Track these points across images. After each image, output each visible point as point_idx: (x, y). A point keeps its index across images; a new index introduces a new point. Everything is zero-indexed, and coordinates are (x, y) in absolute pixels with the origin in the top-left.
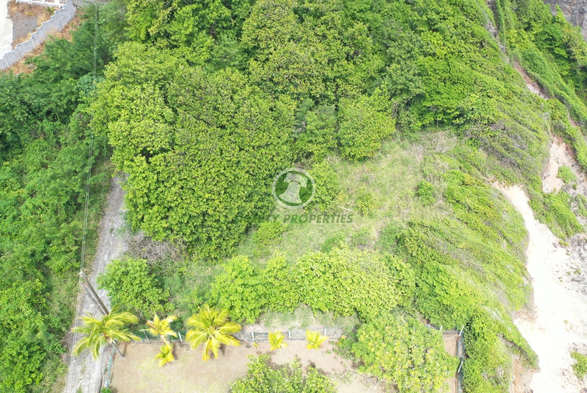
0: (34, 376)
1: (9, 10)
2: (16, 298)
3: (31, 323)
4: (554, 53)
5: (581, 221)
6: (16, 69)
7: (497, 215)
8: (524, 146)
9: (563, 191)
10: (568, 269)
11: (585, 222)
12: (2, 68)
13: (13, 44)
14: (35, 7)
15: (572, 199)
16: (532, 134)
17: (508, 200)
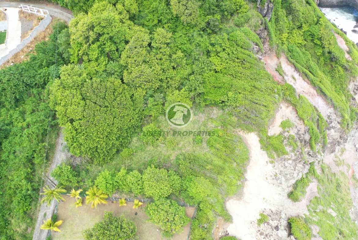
0: (27, 207)
1: (19, 15)
2: (20, 176)
3: (26, 187)
4: (314, 42)
5: (288, 149)
6: (22, 53)
7: (232, 151)
8: (257, 115)
9: (281, 134)
10: (271, 174)
11: (291, 149)
12: (16, 52)
13: (21, 37)
14: (32, 15)
15: (285, 138)
16: (263, 109)
17: (245, 141)
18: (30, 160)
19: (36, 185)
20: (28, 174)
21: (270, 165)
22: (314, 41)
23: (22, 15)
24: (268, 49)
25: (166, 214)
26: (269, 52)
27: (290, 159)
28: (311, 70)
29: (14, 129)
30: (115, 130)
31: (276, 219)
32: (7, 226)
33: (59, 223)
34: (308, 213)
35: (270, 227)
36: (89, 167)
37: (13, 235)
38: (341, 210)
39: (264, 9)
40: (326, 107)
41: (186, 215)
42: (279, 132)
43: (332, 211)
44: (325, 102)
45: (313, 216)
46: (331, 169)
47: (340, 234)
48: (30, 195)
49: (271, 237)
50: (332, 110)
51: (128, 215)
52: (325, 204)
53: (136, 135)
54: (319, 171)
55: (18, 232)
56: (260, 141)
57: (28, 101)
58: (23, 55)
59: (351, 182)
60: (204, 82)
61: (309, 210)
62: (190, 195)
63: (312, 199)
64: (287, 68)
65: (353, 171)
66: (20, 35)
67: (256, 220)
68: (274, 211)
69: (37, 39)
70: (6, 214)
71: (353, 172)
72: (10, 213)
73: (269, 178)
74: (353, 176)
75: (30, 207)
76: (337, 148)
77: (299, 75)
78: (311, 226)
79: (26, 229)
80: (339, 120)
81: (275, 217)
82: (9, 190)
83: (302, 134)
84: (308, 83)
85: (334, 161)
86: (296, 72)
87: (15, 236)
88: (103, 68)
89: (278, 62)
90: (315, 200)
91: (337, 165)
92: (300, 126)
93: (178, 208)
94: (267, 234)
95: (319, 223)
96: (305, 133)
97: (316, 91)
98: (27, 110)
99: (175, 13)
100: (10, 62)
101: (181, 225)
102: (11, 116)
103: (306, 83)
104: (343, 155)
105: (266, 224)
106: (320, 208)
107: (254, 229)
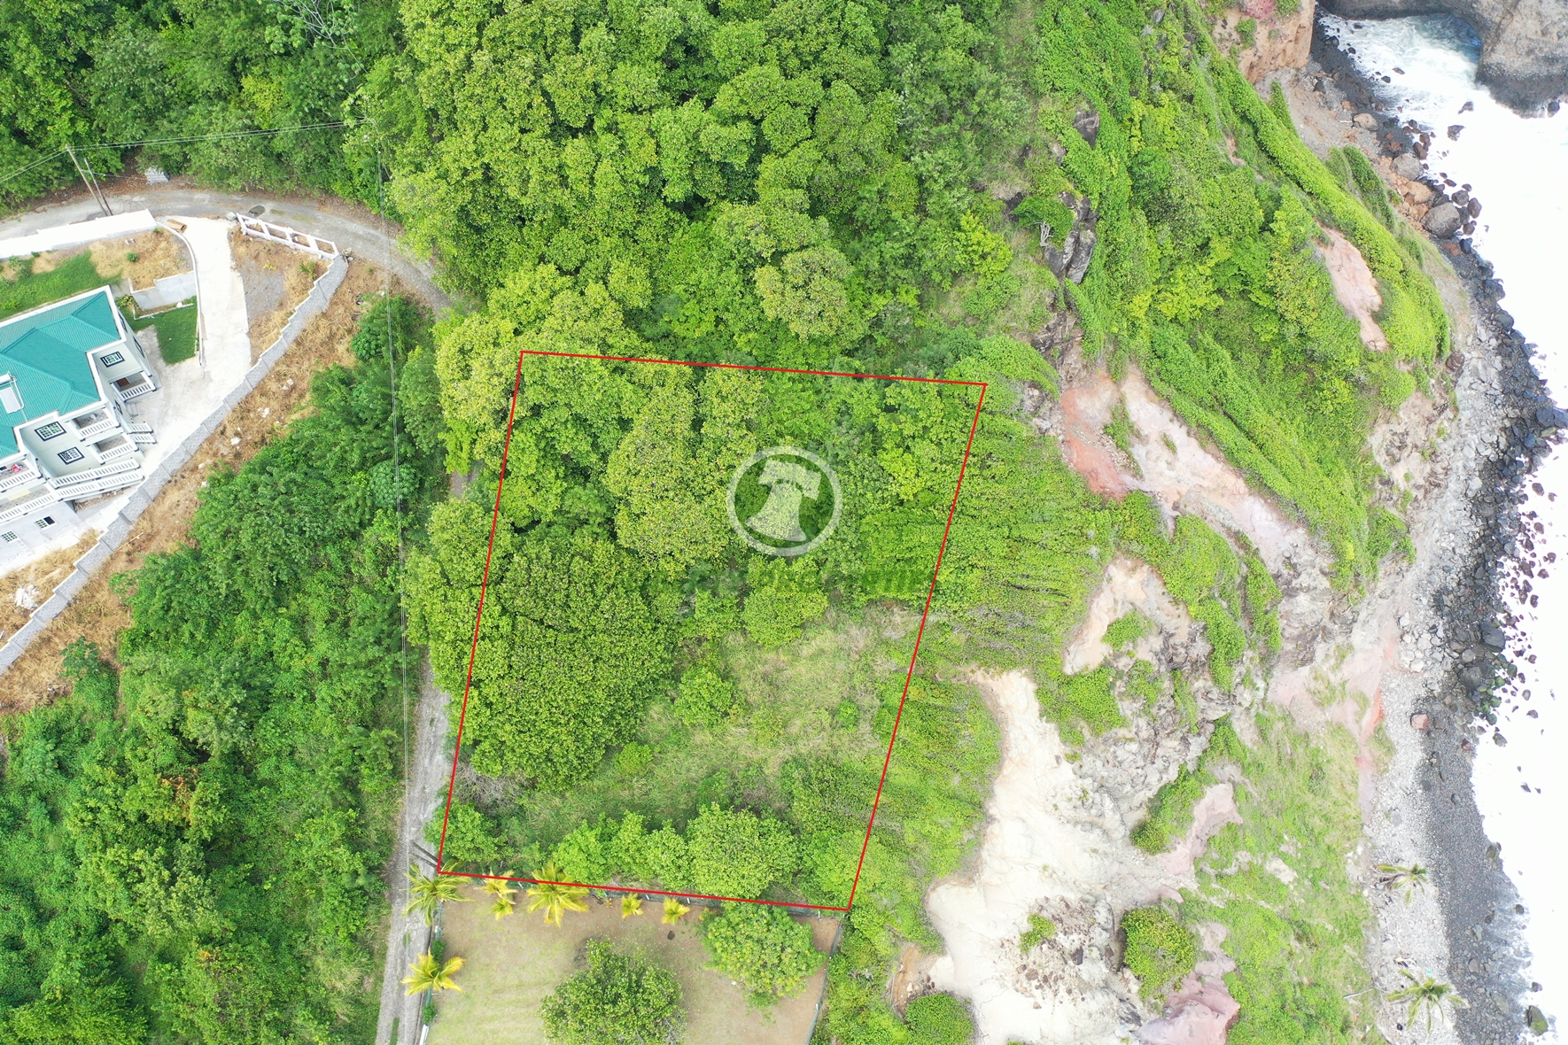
0: (357, 923)
1: (233, 250)
2: (328, 832)
3: (350, 866)
5: (1127, 707)
6: (264, 399)
7: (948, 743)
8: (1028, 622)
9: (1106, 665)
10: (1068, 792)
11: (1137, 705)
12: (242, 395)
13: (249, 334)
14: (277, 252)
15: (1119, 675)
16: (1045, 603)
17: (989, 703)
18: (350, 783)
19: (374, 855)
20: (348, 824)
21: (1067, 769)
22: (1251, 296)
23: (242, 249)
24: (1079, 366)
25: (757, 948)
26: (1084, 373)
27: (1131, 740)
28: (1231, 412)
29: (284, 680)
30: (600, 695)
31: (1078, 929)
32: (304, 974)
33: (455, 964)
34: (1192, 885)
35: (1057, 954)
36: (525, 801)
37: (326, 999)
38: (1316, 856)
39: (1064, 253)
40: (1279, 530)
41: (815, 944)
42: (1100, 659)
43: (1283, 866)
44: (1275, 515)
45: (1212, 893)
46: (1293, 720)
47: (1299, 939)
48: (361, 888)
49: (1060, 982)
50: (1299, 535)
51: (648, 940)
52: (1259, 845)
53: (658, 697)
54: (1249, 737)
55: (339, 993)
56: (1037, 692)
57: (313, 584)
58: (268, 405)
59: (1367, 754)
60: (863, 547)
61: (1200, 873)
62: (825, 889)
63: (1216, 832)
64: (1146, 412)
65: (1381, 712)
66: (246, 327)
67: (1018, 937)
68: (1075, 904)
69: (307, 344)
70: (296, 940)
71: (1382, 716)
72: (307, 938)
73: (1062, 805)
74: (1378, 730)
75: (366, 920)
76: (1320, 649)
77: (1188, 434)
78: (1198, 926)
79: (360, 984)
80: (1325, 562)
81: (1076, 922)
82: (295, 870)
83: (1182, 644)
84: (1217, 459)
85: (1309, 690)
86: (1177, 424)
87: (331, 1002)
88: (554, 503)
89: (1117, 395)
90: (1227, 834)
91: (1320, 704)
92: (1174, 621)
93: (792, 928)
94: (1048, 974)
95: (1231, 914)
96: (1193, 641)
97: (1246, 481)
98: (312, 613)
99: (770, 314)
100: (229, 432)
101: (800, 974)
102: (269, 636)
103: (1209, 456)
104: (1343, 666)
105: (1045, 946)
106: (1241, 859)
107: (1009, 966)
